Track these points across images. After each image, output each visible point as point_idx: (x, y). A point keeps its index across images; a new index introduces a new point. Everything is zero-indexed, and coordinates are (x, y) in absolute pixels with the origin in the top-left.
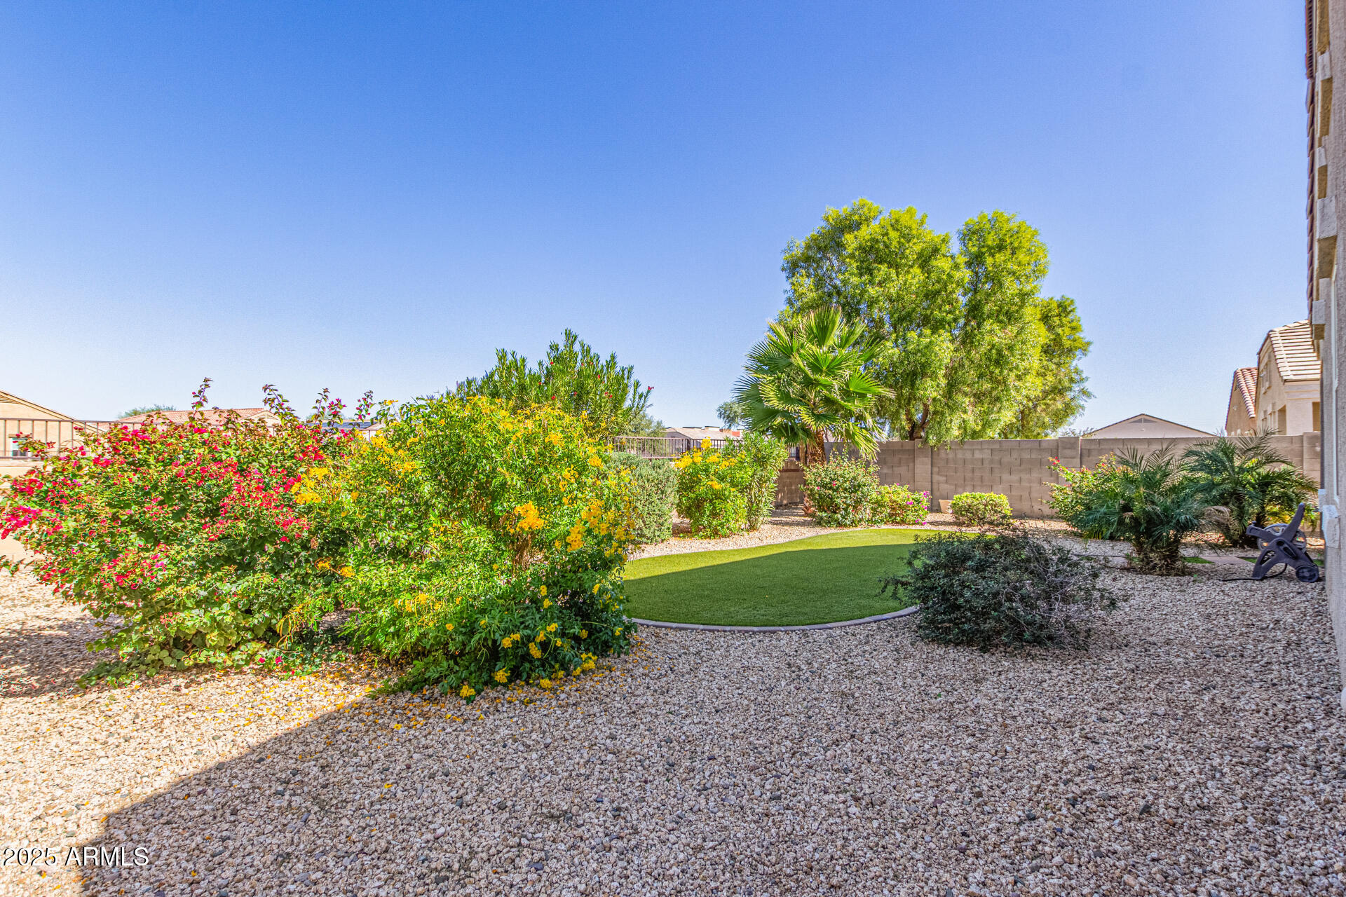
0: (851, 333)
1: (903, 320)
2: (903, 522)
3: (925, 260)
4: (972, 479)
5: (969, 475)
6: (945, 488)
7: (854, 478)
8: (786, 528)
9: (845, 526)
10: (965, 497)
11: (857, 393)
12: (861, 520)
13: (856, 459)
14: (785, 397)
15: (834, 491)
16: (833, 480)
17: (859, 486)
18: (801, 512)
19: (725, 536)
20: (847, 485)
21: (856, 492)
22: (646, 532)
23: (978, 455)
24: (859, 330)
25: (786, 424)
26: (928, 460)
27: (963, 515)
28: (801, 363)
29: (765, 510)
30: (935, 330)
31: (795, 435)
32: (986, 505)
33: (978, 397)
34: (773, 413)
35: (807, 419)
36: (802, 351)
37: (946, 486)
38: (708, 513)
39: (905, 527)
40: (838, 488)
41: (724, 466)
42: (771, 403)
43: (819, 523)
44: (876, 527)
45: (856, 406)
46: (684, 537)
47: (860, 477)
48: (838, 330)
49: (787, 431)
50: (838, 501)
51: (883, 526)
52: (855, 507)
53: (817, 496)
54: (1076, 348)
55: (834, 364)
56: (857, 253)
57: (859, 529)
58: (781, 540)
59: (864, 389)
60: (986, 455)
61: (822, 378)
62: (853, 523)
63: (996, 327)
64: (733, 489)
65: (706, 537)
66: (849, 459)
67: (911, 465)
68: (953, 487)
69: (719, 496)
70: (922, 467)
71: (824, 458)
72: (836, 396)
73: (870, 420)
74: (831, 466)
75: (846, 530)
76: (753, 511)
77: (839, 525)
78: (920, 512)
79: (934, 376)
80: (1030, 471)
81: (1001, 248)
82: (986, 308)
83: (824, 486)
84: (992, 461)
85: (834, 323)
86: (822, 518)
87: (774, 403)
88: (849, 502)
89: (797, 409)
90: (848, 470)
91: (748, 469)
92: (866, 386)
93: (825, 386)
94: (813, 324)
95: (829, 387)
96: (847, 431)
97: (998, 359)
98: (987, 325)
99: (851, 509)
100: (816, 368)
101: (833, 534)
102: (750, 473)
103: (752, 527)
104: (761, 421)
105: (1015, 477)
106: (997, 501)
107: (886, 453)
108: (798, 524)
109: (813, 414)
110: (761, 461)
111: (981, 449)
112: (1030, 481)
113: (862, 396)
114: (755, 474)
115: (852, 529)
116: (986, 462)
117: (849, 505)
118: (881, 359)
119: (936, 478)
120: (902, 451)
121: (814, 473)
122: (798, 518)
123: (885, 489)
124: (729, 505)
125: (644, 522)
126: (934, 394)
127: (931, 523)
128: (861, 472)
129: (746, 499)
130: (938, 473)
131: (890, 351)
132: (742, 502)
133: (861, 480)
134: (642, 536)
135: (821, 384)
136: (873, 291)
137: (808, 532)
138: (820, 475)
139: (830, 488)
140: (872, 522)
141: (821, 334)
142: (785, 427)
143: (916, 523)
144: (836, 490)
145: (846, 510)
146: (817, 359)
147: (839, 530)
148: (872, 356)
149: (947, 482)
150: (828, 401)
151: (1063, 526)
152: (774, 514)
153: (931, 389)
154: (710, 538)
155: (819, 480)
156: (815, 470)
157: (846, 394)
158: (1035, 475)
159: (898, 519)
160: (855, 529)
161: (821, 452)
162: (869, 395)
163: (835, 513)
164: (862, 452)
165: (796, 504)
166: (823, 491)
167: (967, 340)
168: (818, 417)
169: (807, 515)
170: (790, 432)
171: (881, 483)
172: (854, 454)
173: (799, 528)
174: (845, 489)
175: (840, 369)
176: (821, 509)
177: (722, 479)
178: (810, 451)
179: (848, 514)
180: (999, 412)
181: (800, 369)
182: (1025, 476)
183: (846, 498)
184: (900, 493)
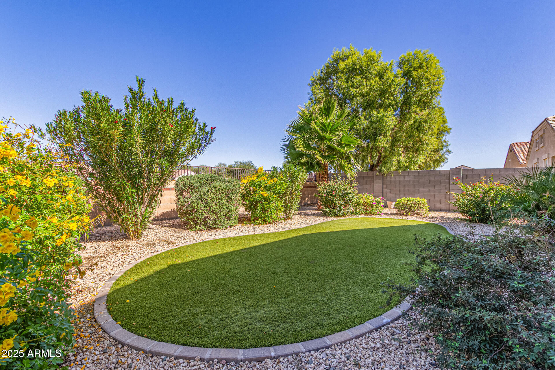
0: (343, 112)
1: (369, 105)
2: (370, 213)
3: (381, 76)
4: (404, 191)
5: (402, 189)
6: (389, 195)
7: (344, 190)
8: (307, 217)
9: (340, 216)
10: (403, 200)
11: (345, 144)
12: (348, 213)
13: (346, 179)
14: (308, 146)
15: (333, 196)
16: (333, 191)
17: (347, 194)
18: (316, 208)
19: (270, 223)
20: (341, 193)
21: (345, 197)
22: (218, 221)
23: (407, 178)
24: (347, 111)
25: (308, 161)
26: (381, 181)
27: (403, 210)
28: (316, 128)
29: (295, 207)
30: (385, 110)
31: (313, 167)
32: (415, 204)
33: (407, 149)
34: (301, 155)
35: (319, 158)
36: (317, 121)
37: (390, 194)
38: (260, 209)
39: (372, 216)
40: (336, 195)
41: (270, 183)
42: (300, 149)
43: (325, 214)
44: (356, 217)
45: (345, 150)
46: (246, 224)
47: (348, 189)
48: (336, 110)
49: (308, 165)
50: (336, 202)
51: (360, 216)
52: (345, 206)
53: (324, 200)
54: (445, 131)
55: (333, 128)
56: (345, 70)
57: (347, 218)
58: (303, 225)
59: (350, 142)
60: (411, 178)
61: (328, 136)
62: (344, 215)
63: (418, 110)
64: (275, 196)
65: (259, 224)
66: (342, 179)
67: (372, 184)
68: (394, 195)
69: (267, 200)
70: (378, 185)
71: (328, 179)
72: (335, 145)
73: (353, 159)
74: (332, 183)
75: (340, 218)
76: (287, 209)
77: (336, 215)
78: (379, 208)
79: (385, 135)
80: (434, 186)
81: (420, 67)
82: (413, 99)
83: (328, 194)
84: (414, 182)
85: (334, 107)
86: (327, 212)
87: (302, 149)
88: (341, 203)
89: (313, 152)
90: (342, 186)
91: (284, 184)
92: (351, 140)
93: (329, 140)
94: (322, 108)
95: (331, 140)
96: (340, 164)
97: (418, 128)
98: (414, 108)
99: (343, 207)
100: (324, 130)
101: (333, 221)
102: (285, 187)
103: (288, 217)
104: (295, 159)
105: (426, 190)
106: (421, 202)
107: (360, 177)
108: (314, 215)
109: (323, 156)
110: (293, 180)
111: (408, 175)
112: (434, 192)
113: (349, 146)
114: (288, 187)
115: (343, 218)
116: (411, 182)
117: (341, 205)
118: (358, 126)
119: (385, 190)
120: (368, 177)
121: (322, 187)
122: (314, 211)
123: (361, 195)
124: (272, 205)
125: (217, 215)
126: (385, 145)
127: (385, 214)
128: (348, 186)
129: (283, 202)
130: (386, 188)
131: (362, 122)
132: (280, 203)
133: (348, 190)
134: (216, 224)
135: (326, 139)
136: (353, 91)
137: (319, 220)
138: (326, 188)
139: (331, 195)
140: (354, 214)
141: (327, 112)
142: (307, 162)
143: (377, 214)
144: (335, 196)
145: (340, 207)
146: (325, 126)
147: (336, 219)
148: (354, 124)
149: (390, 192)
150: (331, 149)
151: (459, 215)
152: (300, 209)
153: (383, 142)
154: (261, 224)
155: (325, 191)
156: (323, 186)
157: (340, 144)
158: (437, 188)
159: (368, 212)
160: (345, 218)
161: (326, 177)
162: (352, 145)
163: (334, 209)
164: (349, 176)
165: (315, 204)
166: (327, 197)
167: (403, 117)
168: (325, 157)
169: (319, 209)
170: (310, 166)
171: (359, 193)
172: (344, 177)
173: (315, 217)
174: (340, 196)
175: (337, 131)
176: (327, 207)
177: (269, 189)
178: (321, 176)
179: (341, 209)
180: (418, 156)
181: (316, 131)
182: (432, 189)
183: (340, 200)
184: (369, 198)
